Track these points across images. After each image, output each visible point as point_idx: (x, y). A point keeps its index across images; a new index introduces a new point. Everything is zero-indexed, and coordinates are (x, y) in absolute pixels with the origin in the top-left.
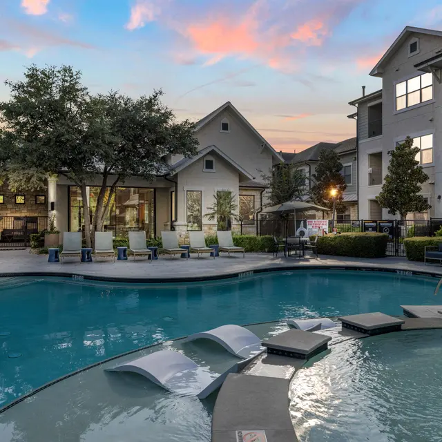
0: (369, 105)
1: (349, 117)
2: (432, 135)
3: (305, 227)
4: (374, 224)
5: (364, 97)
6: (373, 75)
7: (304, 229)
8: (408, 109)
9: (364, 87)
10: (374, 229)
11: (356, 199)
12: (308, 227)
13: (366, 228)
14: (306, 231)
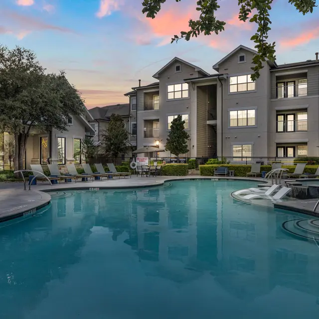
0: (144, 91)
1: (125, 95)
2: (187, 115)
3: (135, 161)
4: (176, 160)
5: (140, 87)
6: (155, 78)
7: (135, 163)
8: (175, 100)
9: (140, 80)
10: (176, 162)
11: (136, 145)
12: (137, 161)
13: (171, 162)
14: (136, 163)
